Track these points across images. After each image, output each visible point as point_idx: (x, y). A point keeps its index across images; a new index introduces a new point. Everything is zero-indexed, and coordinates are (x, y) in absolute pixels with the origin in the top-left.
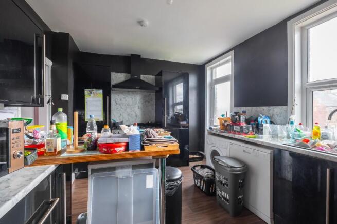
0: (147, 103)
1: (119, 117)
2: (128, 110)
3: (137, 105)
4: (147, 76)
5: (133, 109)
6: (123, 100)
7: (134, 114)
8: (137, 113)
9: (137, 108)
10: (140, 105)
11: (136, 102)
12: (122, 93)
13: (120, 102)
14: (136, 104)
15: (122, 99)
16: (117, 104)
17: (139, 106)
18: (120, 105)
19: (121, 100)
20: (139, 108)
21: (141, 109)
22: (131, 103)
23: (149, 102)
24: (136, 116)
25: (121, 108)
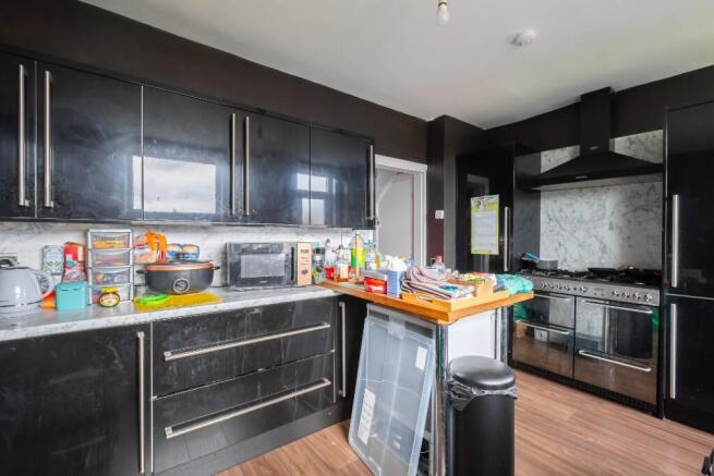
0: (641, 213)
1: (556, 249)
2: (580, 234)
3: (606, 222)
4: (642, 136)
5: (593, 232)
6: (568, 211)
7: (596, 245)
8: (604, 240)
9: (607, 227)
10: (617, 220)
11: (604, 214)
12: (564, 195)
13: (558, 215)
14: (603, 217)
15: (565, 209)
16: (550, 219)
17: (611, 224)
18: (557, 221)
19: (561, 210)
20: (611, 228)
21: (621, 231)
22: (587, 216)
23: (647, 210)
24: (604, 249)
25: (561, 228)
